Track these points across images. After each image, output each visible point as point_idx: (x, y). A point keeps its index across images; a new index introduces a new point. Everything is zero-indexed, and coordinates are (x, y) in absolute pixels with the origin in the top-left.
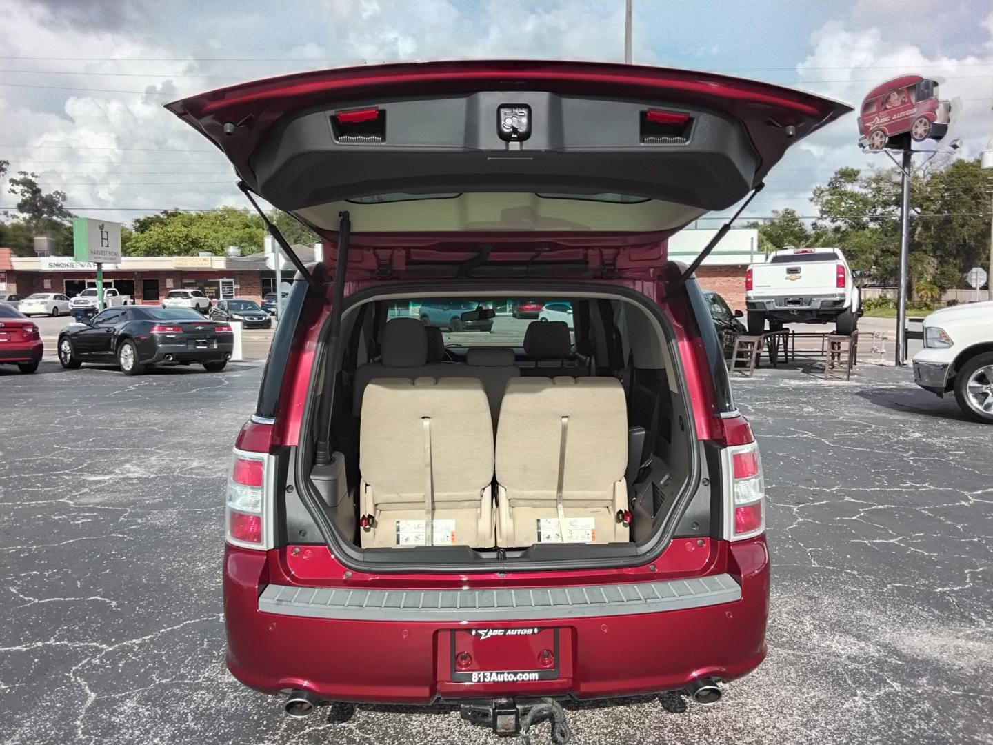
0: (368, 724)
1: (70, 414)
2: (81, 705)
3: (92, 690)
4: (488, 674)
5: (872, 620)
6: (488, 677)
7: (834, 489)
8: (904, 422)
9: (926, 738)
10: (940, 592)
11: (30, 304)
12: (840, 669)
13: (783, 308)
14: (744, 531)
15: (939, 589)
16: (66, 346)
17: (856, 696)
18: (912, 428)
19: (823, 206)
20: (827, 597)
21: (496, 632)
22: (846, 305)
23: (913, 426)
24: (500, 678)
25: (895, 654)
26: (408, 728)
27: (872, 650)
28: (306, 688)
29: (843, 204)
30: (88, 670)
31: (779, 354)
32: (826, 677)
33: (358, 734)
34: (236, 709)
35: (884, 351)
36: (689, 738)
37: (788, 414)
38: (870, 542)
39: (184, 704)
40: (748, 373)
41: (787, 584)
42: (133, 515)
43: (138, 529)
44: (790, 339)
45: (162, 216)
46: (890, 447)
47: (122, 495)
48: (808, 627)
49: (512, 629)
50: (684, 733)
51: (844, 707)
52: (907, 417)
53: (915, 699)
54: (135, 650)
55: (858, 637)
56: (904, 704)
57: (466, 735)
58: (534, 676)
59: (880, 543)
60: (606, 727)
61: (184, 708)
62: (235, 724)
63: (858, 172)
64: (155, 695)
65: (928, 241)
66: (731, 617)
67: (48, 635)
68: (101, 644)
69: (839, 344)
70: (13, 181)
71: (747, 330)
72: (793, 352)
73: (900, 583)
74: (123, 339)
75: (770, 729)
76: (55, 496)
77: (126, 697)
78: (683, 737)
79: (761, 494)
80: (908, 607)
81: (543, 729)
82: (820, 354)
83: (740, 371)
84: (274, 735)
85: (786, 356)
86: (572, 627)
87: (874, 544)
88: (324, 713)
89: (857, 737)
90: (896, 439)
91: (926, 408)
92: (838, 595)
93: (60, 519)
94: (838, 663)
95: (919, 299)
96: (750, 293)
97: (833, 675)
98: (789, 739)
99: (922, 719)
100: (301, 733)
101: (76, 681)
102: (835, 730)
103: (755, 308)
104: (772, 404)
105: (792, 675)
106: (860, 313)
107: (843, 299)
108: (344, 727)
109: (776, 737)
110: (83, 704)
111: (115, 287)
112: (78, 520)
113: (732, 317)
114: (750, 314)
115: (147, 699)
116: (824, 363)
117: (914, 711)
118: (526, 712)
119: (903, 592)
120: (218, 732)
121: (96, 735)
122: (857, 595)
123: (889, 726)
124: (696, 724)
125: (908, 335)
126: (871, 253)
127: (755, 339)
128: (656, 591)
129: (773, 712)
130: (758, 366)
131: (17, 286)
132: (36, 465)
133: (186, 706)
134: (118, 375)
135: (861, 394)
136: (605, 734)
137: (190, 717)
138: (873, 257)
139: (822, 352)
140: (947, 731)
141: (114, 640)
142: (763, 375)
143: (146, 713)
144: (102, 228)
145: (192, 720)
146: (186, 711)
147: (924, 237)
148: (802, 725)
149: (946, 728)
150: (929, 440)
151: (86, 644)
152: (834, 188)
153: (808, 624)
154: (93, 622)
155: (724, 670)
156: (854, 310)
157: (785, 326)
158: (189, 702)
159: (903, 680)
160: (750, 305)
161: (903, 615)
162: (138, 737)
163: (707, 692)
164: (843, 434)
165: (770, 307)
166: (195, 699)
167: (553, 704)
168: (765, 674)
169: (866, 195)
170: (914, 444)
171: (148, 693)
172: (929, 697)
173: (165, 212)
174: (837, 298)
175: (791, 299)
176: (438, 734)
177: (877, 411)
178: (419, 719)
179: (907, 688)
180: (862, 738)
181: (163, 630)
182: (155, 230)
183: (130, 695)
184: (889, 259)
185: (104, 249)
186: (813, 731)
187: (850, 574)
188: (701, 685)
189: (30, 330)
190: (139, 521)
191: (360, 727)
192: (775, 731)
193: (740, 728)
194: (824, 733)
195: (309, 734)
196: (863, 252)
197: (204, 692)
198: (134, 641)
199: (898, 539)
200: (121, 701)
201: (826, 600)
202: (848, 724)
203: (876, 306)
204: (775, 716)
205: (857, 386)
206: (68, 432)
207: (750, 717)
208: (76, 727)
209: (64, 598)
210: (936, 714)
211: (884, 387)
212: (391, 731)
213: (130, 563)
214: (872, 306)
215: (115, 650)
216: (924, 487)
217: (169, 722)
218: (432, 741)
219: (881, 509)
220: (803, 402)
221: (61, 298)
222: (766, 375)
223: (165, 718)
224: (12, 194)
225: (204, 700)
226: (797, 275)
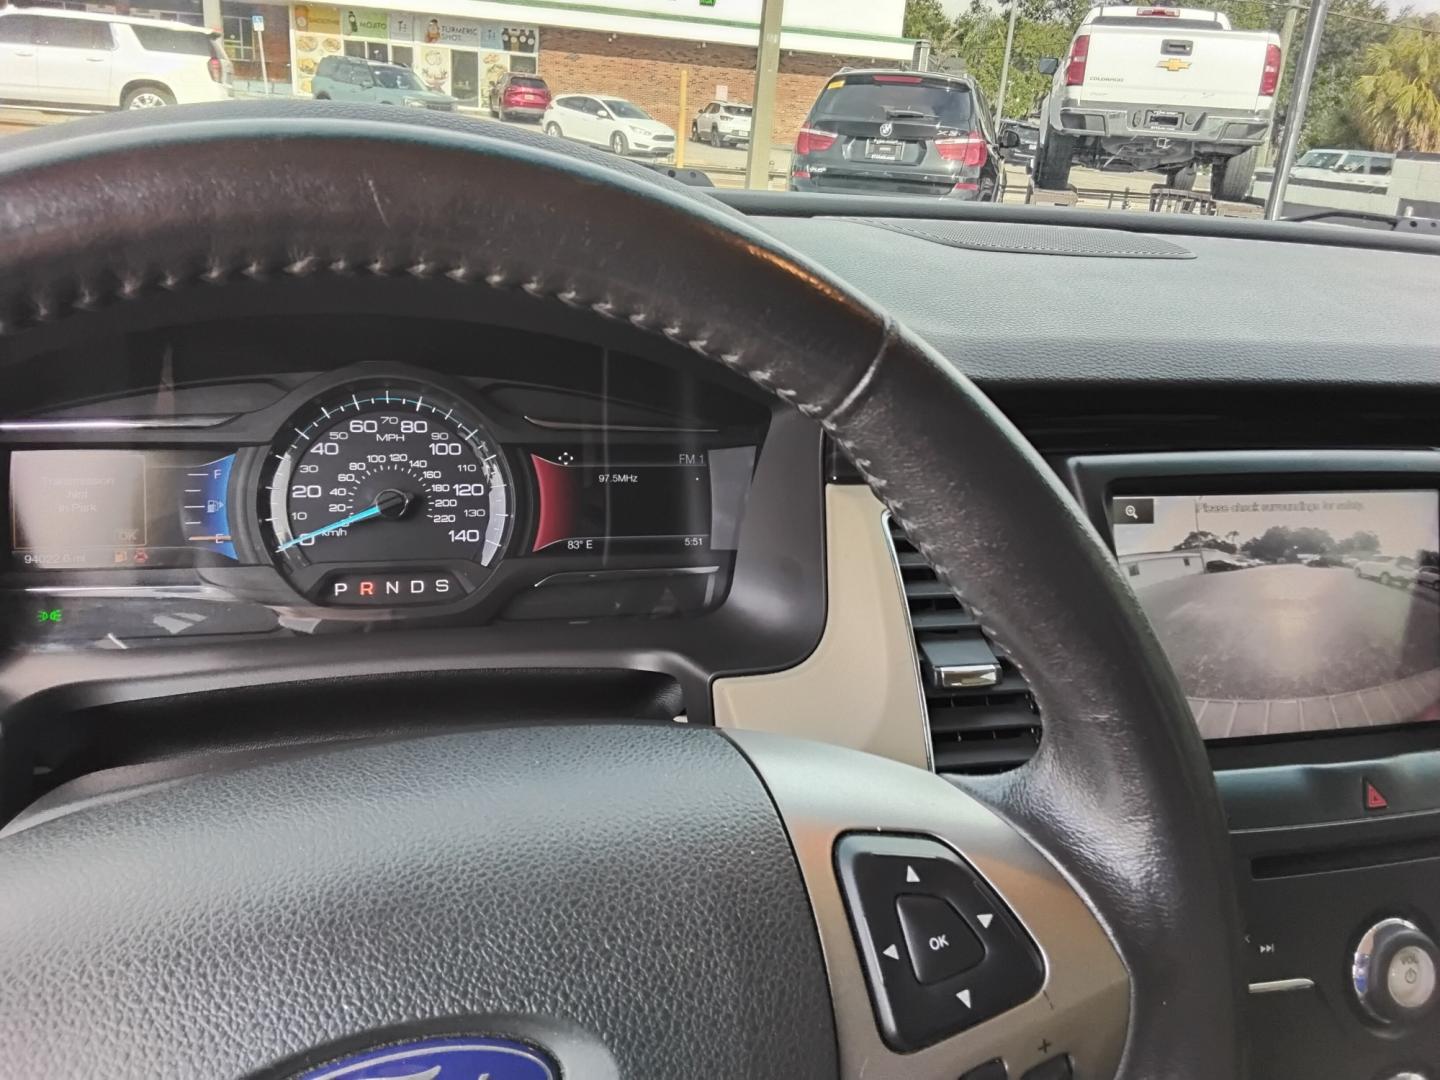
13: (1140, 131)
96: (1075, 93)
103: (1082, 126)
165: (1115, 128)
174: (1256, 120)
175: (1160, 113)
226: (1183, 58)
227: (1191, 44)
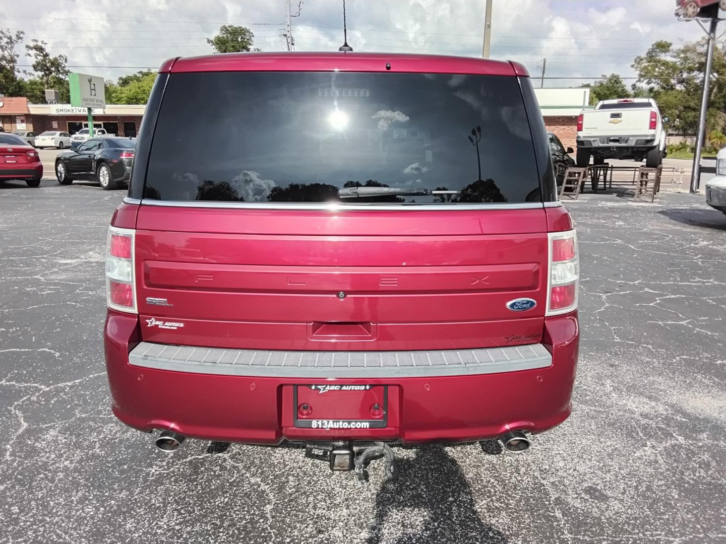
0: (239, 454)
1: (57, 216)
2: (13, 433)
3: (25, 421)
4: (325, 421)
5: (662, 384)
6: (326, 424)
7: (636, 282)
8: (694, 234)
9: (704, 484)
10: (720, 364)
11: (44, 140)
12: (634, 423)
13: (606, 145)
14: (558, 308)
15: (719, 362)
16: (61, 168)
17: (646, 446)
18: (700, 238)
19: (641, 71)
20: (626, 365)
21: (333, 388)
22: (655, 144)
23: (702, 236)
24: (336, 426)
25: (680, 413)
26: (271, 459)
27: (661, 409)
28: (173, 429)
29: (657, 69)
30: (26, 405)
31: (599, 183)
32: (622, 429)
33: (229, 463)
34: (136, 439)
35: (681, 182)
36: (502, 476)
37: (603, 226)
38: (663, 324)
39: (95, 434)
40: (574, 197)
41: (593, 354)
42: (86, 289)
43: (88, 299)
44: (609, 172)
45: (138, 75)
46: (683, 252)
47: (82, 274)
48: (608, 389)
49: (346, 385)
50: (498, 472)
51: (636, 455)
52: (698, 230)
53: (696, 450)
54: (66, 390)
55: (650, 398)
56: (687, 455)
57: (318, 467)
58: (366, 425)
59: (671, 324)
60: (433, 464)
61: (94, 438)
62: (132, 451)
63: (671, 44)
64: (74, 426)
65: (721, 100)
66: (541, 380)
67: (2, 376)
68: (40, 385)
69: (647, 174)
70: (27, 47)
71: (576, 163)
72: (611, 181)
73: (687, 355)
74: (101, 162)
75: (571, 471)
76: (31, 274)
77: (50, 427)
78: (497, 475)
79: (576, 276)
80: (693, 375)
81: (381, 464)
82: (632, 183)
83: (568, 195)
84: (161, 461)
85: (605, 185)
86: (399, 385)
87: (667, 325)
88: (205, 445)
89: (645, 481)
90: (688, 246)
91: (712, 224)
92: (635, 364)
93: (31, 290)
94: (632, 418)
95: (710, 146)
96: (580, 134)
97: (627, 428)
98: (587, 481)
99: (702, 468)
100: (184, 460)
101: (15, 413)
102: (627, 475)
103: (584, 145)
104: (591, 219)
105: (592, 427)
106: (665, 155)
107: (653, 138)
108: (220, 457)
109: (576, 478)
110: (16, 432)
111: (104, 128)
112: (45, 291)
113: (564, 153)
114: (579, 150)
115: (67, 429)
116: (634, 191)
117: (695, 461)
118: (360, 453)
119: (689, 363)
120: (117, 458)
121: (19, 457)
122: (651, 364)
123: (673, 473)
124: (509, 465)
125: (702, 170)
126: (675, 109)
127: (581, 170)
128: (476, 357)
129: (574, 457)
130: (582, 192)
131: (33, 126)
132: (23, 251)
133: (97, 436)
134: (98, 189)
135: (662, 213)
136: (432, 470)
137: (97, 445)
138: (677, 112)
139: (633, 182)
140: (723, 479)
141: (51, 382)
142: (586, 198)
143: (64, 441)
144: (90, 81)
145: (99, 448)
146: (95, 440)
147: (718, 96)
148: (598, 469)
149: (722, 476)
150: (714, 247)
151: (29, 384)
152: (651, 57)
153: (608, 386)
154: (38, 368)
155: (532, 424)
156: (661, 149)
157: (606, 161)
158: (99, 433)
159: (687, 434)
160: (580, 143)
161: (688, 381)
162: (53, 460)
163: (517, 442)
164: (646, 241)
165: (595, 145)
166: (105, 430)
167: (384, 446)
168: (570, 425)
169: (676, 63)
170: (702, 250)
171: (69, 424)
172: (709, 449)
173: (140, 72)
174: (649, 138)
175: (612, 138)
176: (295, 465)
177: (674, 225)
178: (282, 452)
179: (690, 441)
180: (650, 482)
181: (91, 376)
182: (133, 85)
183: (54, 425)
184: (690, 114)
185: (93, 97)
186: (608, 474)
187: (646, 347)
188: (512, 435)
189: (32, 154)
190: (90, 293)
191: (232, 458)
192: (576, 473)
193: (545, 469)
194: (617, 477)
195: (190, 462)
196: (670, 108)
197: (112, 425)
198: (67, 383)
199: (686, 322)
200: (46, 430)
201: (625, 367)
202: (638, 470)
203: (676, 150)
204: (576, 460)
205: (659, 207)
206: (52, 228)
207: (555, 460)
208: (6, 450)
209: (20, 349)
210: (714, 464)
211: (680, 208)
212: (257, 462)
213: (76, 323)
214: (674, 150)
215: (50, 390)
216: (709, 282)
217: (80, 449)
218: (289, 471)
219: (674, 298)
220: (616, 218)
221: (65, 135)
222: (588, 198)
223: (78, 445)
224: (28, 57)
225: (111, 431)
226: (619, 119)
227: (621, 114)
